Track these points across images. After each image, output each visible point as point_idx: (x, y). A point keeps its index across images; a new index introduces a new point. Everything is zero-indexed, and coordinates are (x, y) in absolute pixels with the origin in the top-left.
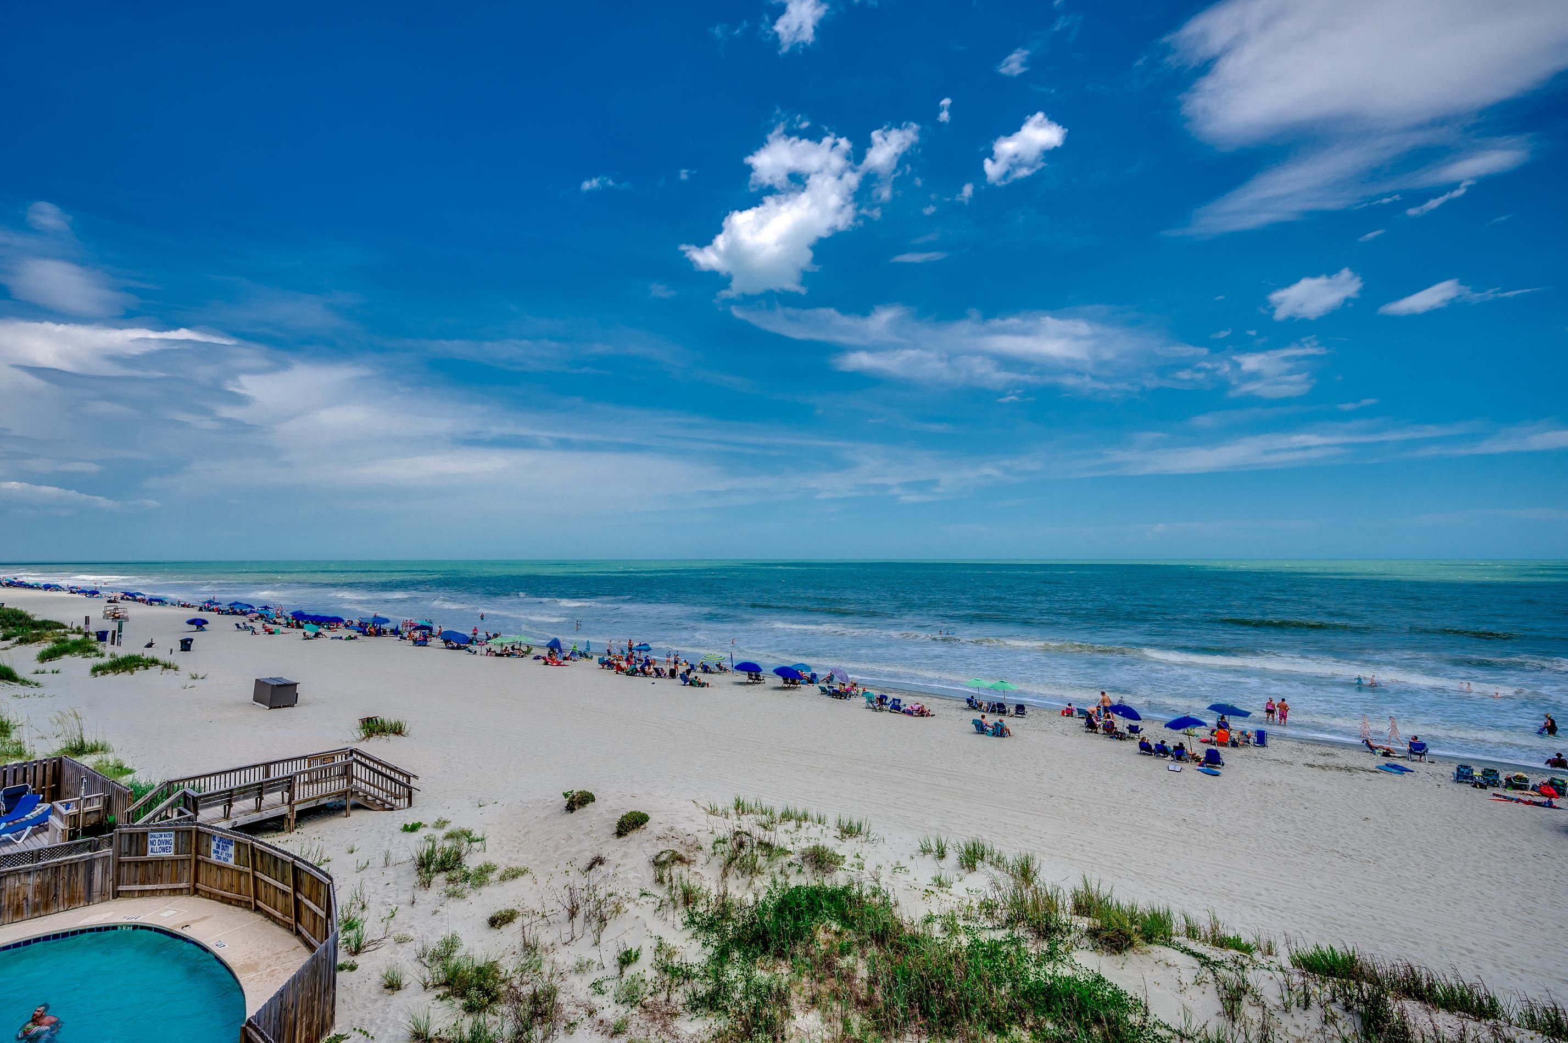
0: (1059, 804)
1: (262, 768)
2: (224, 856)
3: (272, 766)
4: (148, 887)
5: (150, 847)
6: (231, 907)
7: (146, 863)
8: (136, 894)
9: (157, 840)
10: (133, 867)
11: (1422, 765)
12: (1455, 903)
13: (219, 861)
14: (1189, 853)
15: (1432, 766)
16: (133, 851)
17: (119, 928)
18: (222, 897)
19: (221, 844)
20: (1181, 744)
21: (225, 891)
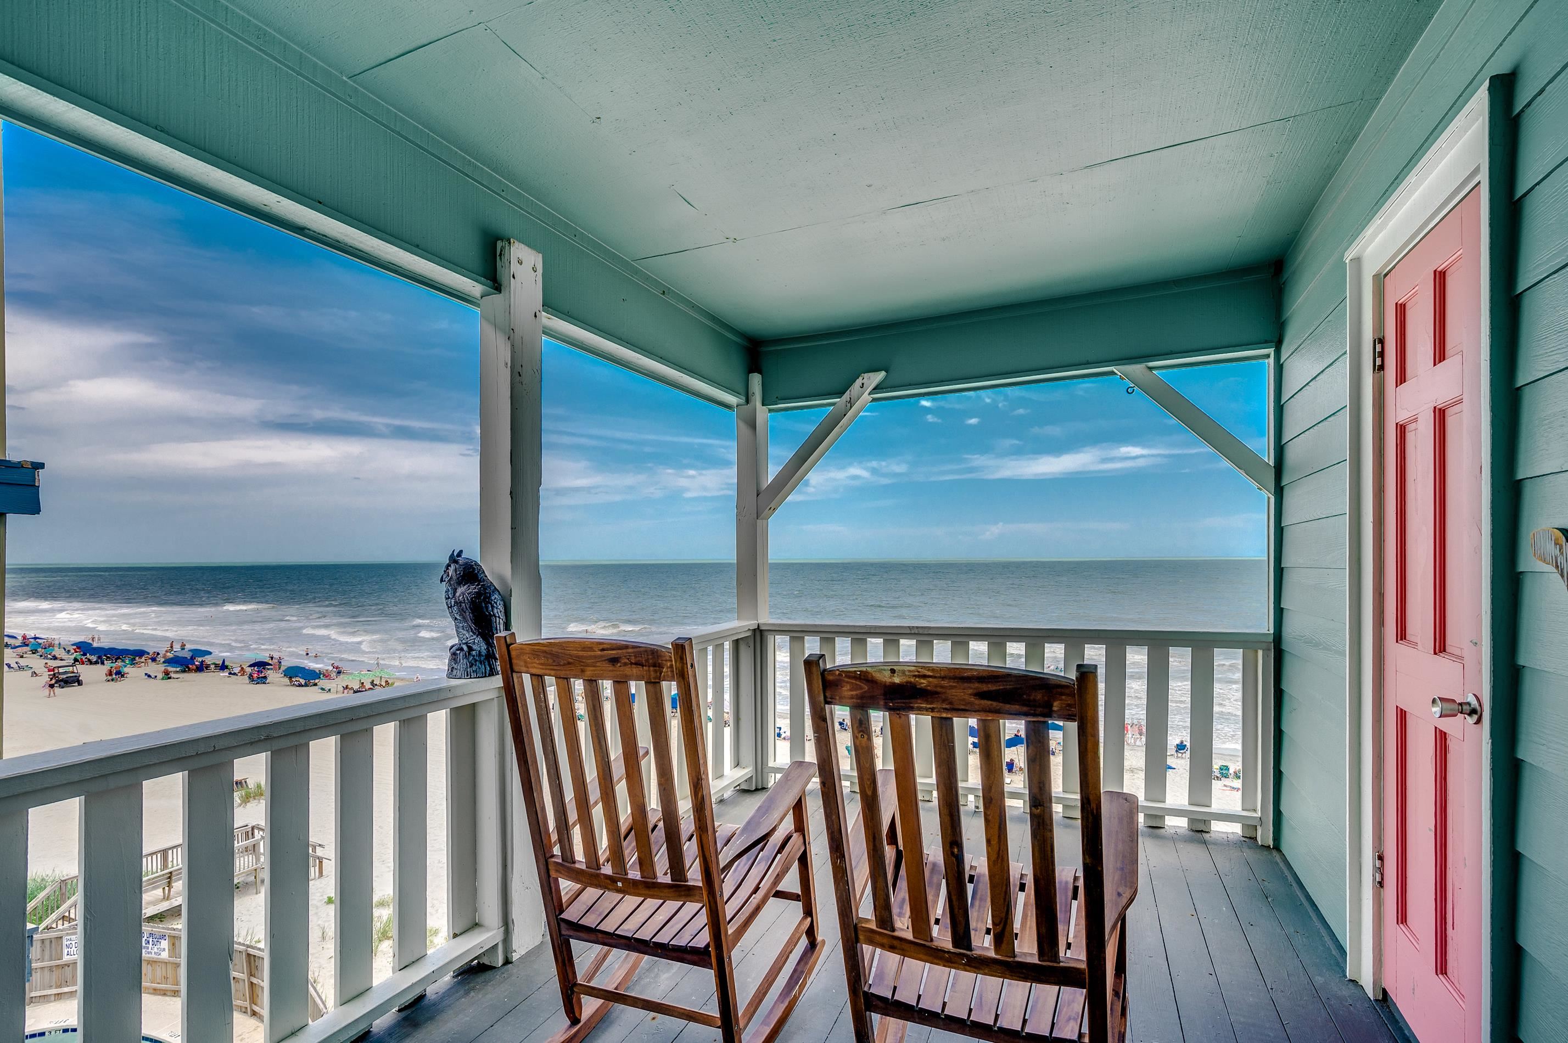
1: (159, 855)
2: (156, 950)
3: (170, 852)
4: (66, 990)
5: (65, 951)
6: (167, 998)
7: (63, 966)
8: (53, 998)
9: (73, 943)
10: (46, 971)
13: (150, 955)
16: (47, 957)
17: (47, 1034)
18: (155, 990)
19: (151, 940)
21: (159, 983)
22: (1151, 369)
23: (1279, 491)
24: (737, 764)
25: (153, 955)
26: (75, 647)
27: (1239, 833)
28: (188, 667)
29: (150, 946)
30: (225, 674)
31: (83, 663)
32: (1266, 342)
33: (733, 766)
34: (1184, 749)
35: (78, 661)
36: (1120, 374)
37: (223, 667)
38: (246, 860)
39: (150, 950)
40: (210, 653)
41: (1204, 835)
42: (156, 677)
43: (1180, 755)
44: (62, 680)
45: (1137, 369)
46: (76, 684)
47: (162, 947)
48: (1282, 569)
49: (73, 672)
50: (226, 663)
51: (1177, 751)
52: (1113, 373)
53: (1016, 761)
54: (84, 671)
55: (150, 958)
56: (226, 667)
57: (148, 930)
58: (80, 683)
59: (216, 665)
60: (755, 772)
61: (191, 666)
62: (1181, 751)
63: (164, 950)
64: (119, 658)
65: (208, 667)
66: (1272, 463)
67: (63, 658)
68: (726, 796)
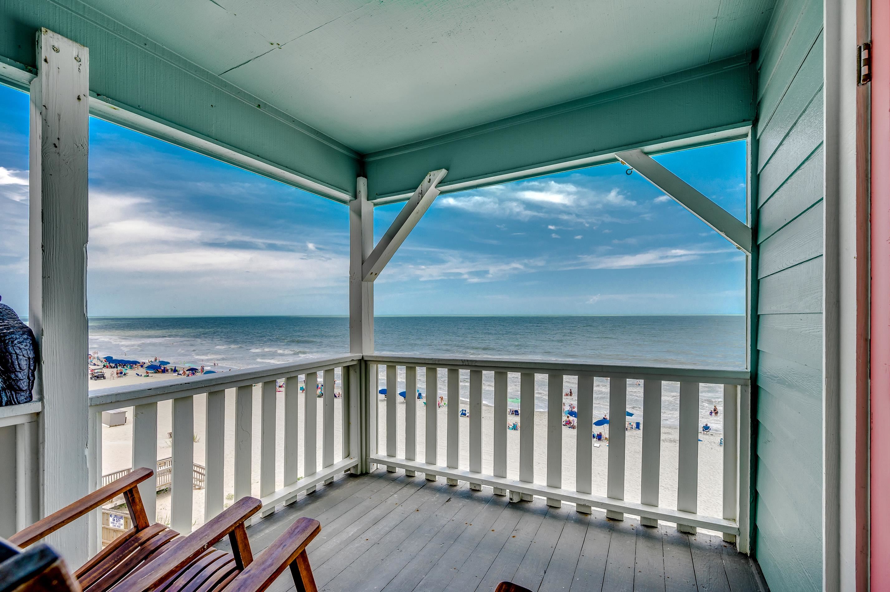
0: (542, 467)
2: (118, 524)
11: (707, 437)
12: (707, 509)
13: (115, 527)
14: (599, 490)
15: (712, 437)
19: (115, 519)
20: (600, 433)
22: (647, 154)
23: (756, 249)
24: (348, 455)
25: (117, 527)
26: (105, 359)
27: (721, 537)
28: (158, 370)
29: (115, 522)
30: (175, 374)
31: (108, 368)
32: (744, 121)
33: (344, 457)
34: (708, 429)
35: (105, 366)
36: (621, 160)
37: (175, 371)
38: (163, 478)
39: (115, 524)
40: (169, 363)
41: (690, 537)
42: (141, 375)
43: (705, 433)
44: (96, 376)
45: (634, 153)
46: (103, 378)
47: (121, 523)
48: (758, 316)
49: (101, 372)
50: (177, 369)
51: (703, 430)
52: (615, 160)
53: (603, 434)
54: (107, 372)
55: (115, 528)
56: (177, 371)
57: (114, 514)
58: (104, 378)
59: (172, 370)
60: (360, 461)
61: (159, 370)
62: (707, 430)
63: (122, 524)
64: (125, 365)
65: (167, 371)
66: (749, 225)
67: (99, 364)
68: (335, 479)
